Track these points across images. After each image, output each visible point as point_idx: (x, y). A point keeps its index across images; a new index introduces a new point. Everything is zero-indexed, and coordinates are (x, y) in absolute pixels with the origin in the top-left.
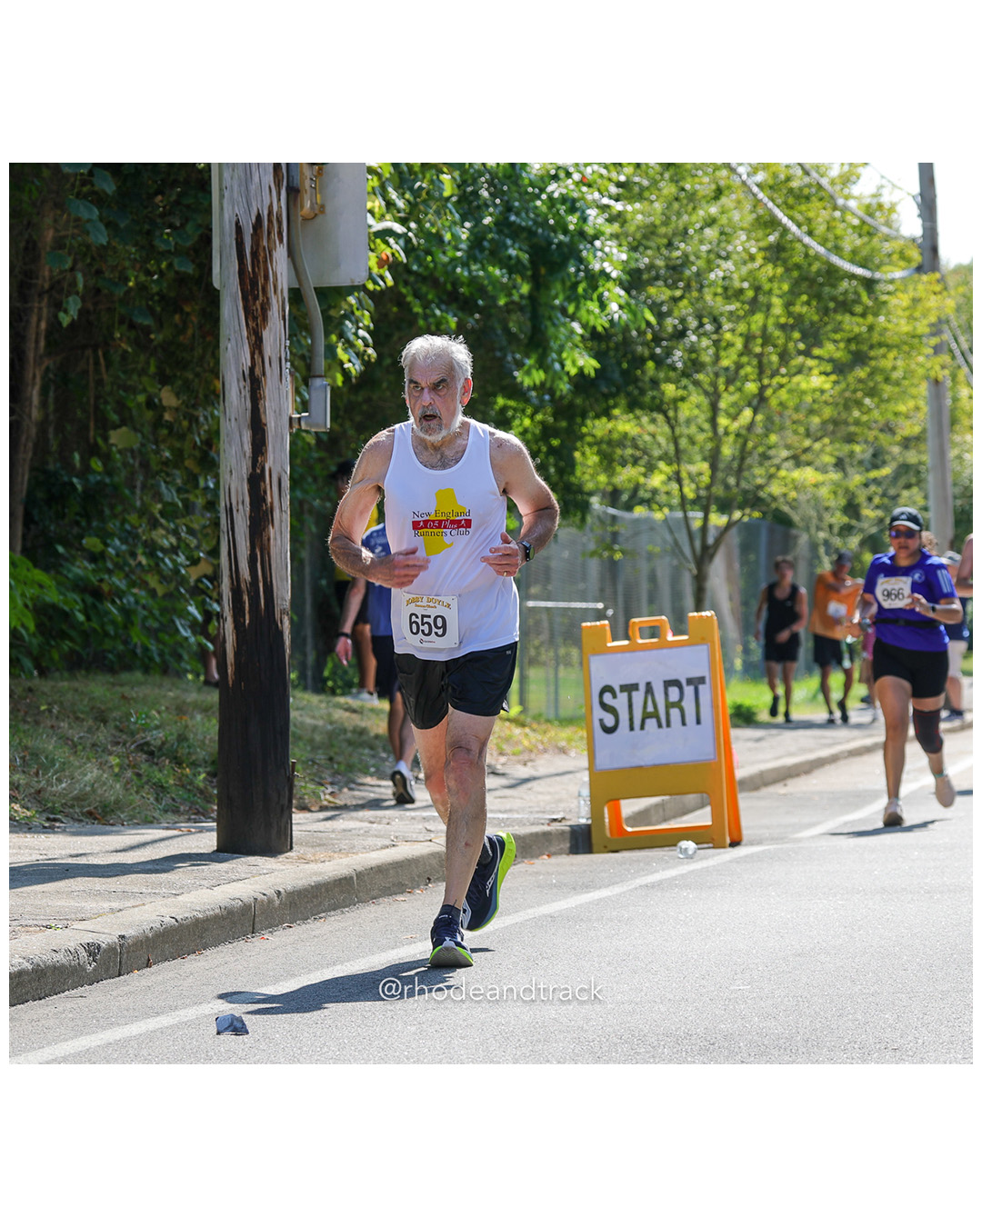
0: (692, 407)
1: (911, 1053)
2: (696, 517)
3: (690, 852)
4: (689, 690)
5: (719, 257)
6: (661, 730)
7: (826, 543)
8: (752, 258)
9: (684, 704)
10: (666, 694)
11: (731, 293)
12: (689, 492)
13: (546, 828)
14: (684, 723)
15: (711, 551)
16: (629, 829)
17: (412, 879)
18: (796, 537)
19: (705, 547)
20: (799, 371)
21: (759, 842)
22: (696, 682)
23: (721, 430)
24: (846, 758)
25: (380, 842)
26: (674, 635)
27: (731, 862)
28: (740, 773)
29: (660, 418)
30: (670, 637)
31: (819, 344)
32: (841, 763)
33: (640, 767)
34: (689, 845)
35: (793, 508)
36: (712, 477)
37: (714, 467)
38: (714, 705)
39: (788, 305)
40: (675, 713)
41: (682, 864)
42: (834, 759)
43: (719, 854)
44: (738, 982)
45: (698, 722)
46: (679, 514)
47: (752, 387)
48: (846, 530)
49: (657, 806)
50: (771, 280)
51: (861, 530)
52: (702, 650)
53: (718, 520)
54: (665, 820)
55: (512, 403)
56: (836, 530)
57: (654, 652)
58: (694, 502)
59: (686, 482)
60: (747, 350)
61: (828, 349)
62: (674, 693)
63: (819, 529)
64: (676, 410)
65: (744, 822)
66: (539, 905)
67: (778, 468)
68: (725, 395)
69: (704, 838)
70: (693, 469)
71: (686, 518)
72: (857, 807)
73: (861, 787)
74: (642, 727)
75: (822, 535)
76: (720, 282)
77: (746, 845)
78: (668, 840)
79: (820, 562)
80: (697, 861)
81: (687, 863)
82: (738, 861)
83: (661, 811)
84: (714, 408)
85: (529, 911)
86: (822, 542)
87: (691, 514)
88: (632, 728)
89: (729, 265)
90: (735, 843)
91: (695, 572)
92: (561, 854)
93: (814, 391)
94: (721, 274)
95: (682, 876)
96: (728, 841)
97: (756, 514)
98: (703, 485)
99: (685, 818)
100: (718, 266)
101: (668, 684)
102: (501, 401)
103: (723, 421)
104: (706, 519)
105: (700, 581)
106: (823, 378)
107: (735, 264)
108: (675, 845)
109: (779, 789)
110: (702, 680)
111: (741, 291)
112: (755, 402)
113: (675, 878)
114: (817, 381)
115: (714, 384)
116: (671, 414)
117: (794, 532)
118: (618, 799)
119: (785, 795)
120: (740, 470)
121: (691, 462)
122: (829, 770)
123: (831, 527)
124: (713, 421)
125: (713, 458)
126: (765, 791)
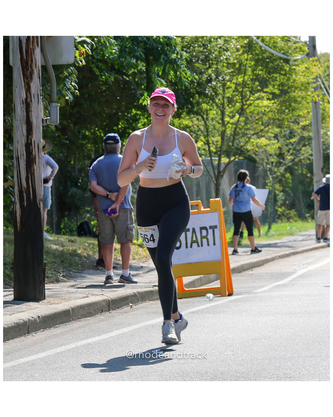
0: (214, 113)
1: (297, 379)
2: (215, 159)
3: (211, 298)
4: (210, 231)
5: (224, 50)
6: (199, 248)
7: (270, 170)
8: (238, 50)
9: (208, 237)
10: (201, 233)
11: (229, 65)
12: (213, 149)
13: (151, 289)
14: (208, 245)
15: (222, 174)
16: (186, 289)
17: (95, 311)
18: (258, 167)
19: (219, 172)
20: (258, 99)
21: (240, 294)
22: (213, 228)
23: (226, 122)
24: (277, 259)
25: (81, 296)
26: (204, 208)
27: (228, 302)
28: (232, 266)
29: (200, 118)
30: (202, 209)
31: (267, 86)
32: (276, 261)
33: (191, 263)
34: (210, 295)
35: (256, 155)
36: (222, 142)
37: (223, 139)
38: (221, 237)
39: (253, 71)
40: (205, 241)
41: (208, 303)
42: (273, 259)
43: (223, 299)
44: (228, 351)
45: (214, 244)
46: (209, 158)
47: (238, 105)
48: (279, 164)
49: (198, 279)
50: (247, 60)
51: (285, 164)
52: (216, 215)
53: (225, 160)
54: (202, 285)
55: (138, 112)
56: (274, 164)
57: (196, 215)
58: (215, 153)
59: (211, 145)
60: (236, 90)
61: (270, 89)
62: (204, 232)
63: (267, 163)
64: (207, 115)
65: (234, 286)
66: (148, 320)
67: (249, 138)
68: (227, 108)
69: (217, 292)
70: (215, 139)
71: (211, 159)
72: (282, 279)
73: (283, 271)
74: (191, 247)
75: (268, 166)
76: (225, 60)
77: (235, 295)
78: (202, 294)
79: (268, 178)
80: (214, 302)
81: (210, 303)
82: (230, 302)
83: (200, 281)
84: (223, 114)
85: (143, 323)
86: (268, 169)
87: (213, 158)
88: (187, 247)
89: (228, 53)
90: (230, 295)
91: (215, 182)
92: (157, 300)
93: (265, 107)
94: (225, 57)
95: (207, 308)
96: (227, 294)
97: (241, 158)
98: (218, 146)
99: (210, 284)
100: (224, 55)
101: (202, 228)
102: (134, 111)
103: (227, 119)
104: (220, 160)
105: (217, 186)
106: (269, 101)
107: (232, 53)
108: (205, 296)
109: (250, 272)
110: (216, 227)
111: (234, 64)
112: (240, 111)
113: (204, 309)
114: (266, 102)
115: (223, 104)
116: (205, 116)
117: (257, 165)
118: (182, 277)
119: (252, 274)
120: (234, 139)
121: (213, 137)
122: (271, 263)
123: (272, 163)
124: (222, 119)
125: (223, 134)
126: (243, 273)
